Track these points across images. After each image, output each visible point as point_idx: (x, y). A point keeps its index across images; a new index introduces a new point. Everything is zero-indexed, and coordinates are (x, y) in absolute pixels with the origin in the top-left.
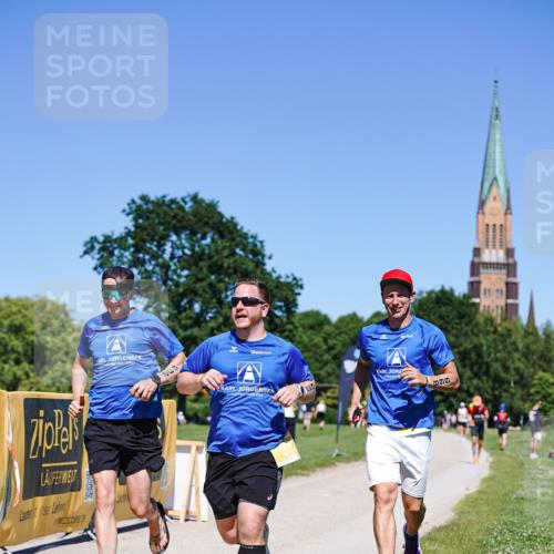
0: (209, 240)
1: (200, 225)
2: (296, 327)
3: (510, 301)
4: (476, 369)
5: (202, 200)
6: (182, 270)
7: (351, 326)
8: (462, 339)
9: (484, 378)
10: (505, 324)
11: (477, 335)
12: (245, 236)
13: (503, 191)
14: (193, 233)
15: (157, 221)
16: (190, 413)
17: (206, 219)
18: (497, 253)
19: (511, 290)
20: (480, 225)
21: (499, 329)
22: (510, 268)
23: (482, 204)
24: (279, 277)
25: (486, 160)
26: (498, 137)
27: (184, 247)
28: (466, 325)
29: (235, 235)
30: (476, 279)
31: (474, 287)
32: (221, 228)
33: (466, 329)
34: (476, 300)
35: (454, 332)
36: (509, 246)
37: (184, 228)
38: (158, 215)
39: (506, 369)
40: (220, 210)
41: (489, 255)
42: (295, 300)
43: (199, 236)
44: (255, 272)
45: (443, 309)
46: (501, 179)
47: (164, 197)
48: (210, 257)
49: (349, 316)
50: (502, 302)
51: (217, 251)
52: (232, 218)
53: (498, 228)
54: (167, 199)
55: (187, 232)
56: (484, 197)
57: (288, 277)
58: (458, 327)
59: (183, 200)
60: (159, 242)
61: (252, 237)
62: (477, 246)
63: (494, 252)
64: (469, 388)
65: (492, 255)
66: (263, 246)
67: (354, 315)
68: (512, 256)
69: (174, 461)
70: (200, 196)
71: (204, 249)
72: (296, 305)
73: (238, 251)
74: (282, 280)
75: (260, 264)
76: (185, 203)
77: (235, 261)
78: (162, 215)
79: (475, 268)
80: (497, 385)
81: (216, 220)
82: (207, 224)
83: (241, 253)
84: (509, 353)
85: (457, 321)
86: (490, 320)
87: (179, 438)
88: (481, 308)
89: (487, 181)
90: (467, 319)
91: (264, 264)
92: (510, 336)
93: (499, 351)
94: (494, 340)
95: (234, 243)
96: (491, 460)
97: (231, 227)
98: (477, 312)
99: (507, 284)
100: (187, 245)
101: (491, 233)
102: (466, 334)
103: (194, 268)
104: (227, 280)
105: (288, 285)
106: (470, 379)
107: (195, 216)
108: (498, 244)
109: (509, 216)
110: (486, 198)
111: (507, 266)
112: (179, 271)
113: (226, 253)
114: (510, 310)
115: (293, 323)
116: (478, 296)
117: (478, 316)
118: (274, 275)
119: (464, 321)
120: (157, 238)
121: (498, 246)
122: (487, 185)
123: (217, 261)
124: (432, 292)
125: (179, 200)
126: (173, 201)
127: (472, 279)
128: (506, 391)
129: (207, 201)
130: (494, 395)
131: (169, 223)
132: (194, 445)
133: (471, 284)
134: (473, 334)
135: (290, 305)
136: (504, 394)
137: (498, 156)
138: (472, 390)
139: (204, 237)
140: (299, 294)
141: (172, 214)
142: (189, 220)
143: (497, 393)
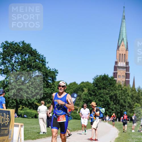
0: (27, 57)
1: (24, 51)
2: (55, 86)
3: (127, 79)
4: (115, 101)
5: (25, 44)
6: (18, 66)
7: (74, 86)
8: (110, 92)
9: (118, 105)
10: (125, 87)
11: (116, 91)
12: (39, 55)
13: (125, 43)
14: (22, 54)
15: (10, 50)
16: (19, 114)
17: (27, 50)
18: (123, 63)
19: (127, 76)
20: (118, 54)
21: (123, 88)
22: (127, 69)
23: (118, 47)
24: (50, 69)
25: (120, 33)
26: (124, 25)
27: (19, 59)
28: (112, 87)
29: (36, 55)
30: (116, 72)
31: (115, 75)
32: (31, 53)
33: (112, 88)
34: (116, 79)
35: (108, 89)
36: (127, 61)
37: (19, 52)
38: (11, 48)
39: (125, 102)
40: (31, 46)
41: (120, 64)
42: (55, 77)
43: (24, 55)
44: (42, 68)
45: (104, 81)
46: (125, 39)
47: (13, 42)
48: (28, 62)
49: (73, 83)
50: (124, 80)
51: (30, 60)
52: (35, 49)
53: (123, 55)
54: (14, 43)
55: (20, 54)
56: (119, 45)
57: (53, 69)
58: (110, 88)
59: (19, 43)
60: (11, 57)
61: (42, 56)
62: (116, 61)
63: (122, 63)
64: (112, 108)
65: (121, 64)
66: (45, 59)
67: (75, 82)
68: (128, 65)
69: (13, 130)
70: (25, 42)
71: (26, 60)
72: (56, 79)
73: (37, 60)
74: (51, 70)
75: (44, 65)
76: (20, 44)
77: (36, 64)
78: (12, 48)
79: (116, 68)
80: (122, 107)
81: (30, 50)
82: (27, 51)
83: (38, 61)
84: (126, 97)
85: (109, 85)
86: (120, 86)
87: (15, 122)
88: (117, 82)
89: (120, 40)
90: (112, 85)
91: (45, 65)
92: (126, 91)
93: (123, 96)
94: (121, 92)
95: (35, 58)
96: (119, 132)
97: (35, 52)
98: (116, 83)
99: (126, 74)
100: (20, 58)
101: (121, 57)
102: (112, 90)
103: (22, 65)
104: (33, 70)
105: (53, 72)
106: (113, 105)
107: (23, 48)
108: (123, 60)
109: (127, 51)
110: (120, 45)
111: (126, 68)
112: (17, 67)
113: (33, 61)
114: (127, 83)
115: (54, 85)
116: (116, 78)
117: (116, 84)
118: (49, 69)
119: (111, 86)
120: (10, 56)
121: (123, 61)
122: (120, 41)
123: (30, 63)
124: (101, 76)
125: (18, 43)
126: (16, 43)
127: (115, 72)
128: (125, 109)
129: (27, 44)
130: (121, 111)
131: (14, 51)
132: (20, 124)
133: (114, 73)
134: (114, 90)
135: (54, 79)
136: (124, 110)
137: (124, 31)
138: (113, 109)
139: (26, 56)
140: (57, 75)
141: (16, 48)
142: (21, 50)
143: (122, 110)
